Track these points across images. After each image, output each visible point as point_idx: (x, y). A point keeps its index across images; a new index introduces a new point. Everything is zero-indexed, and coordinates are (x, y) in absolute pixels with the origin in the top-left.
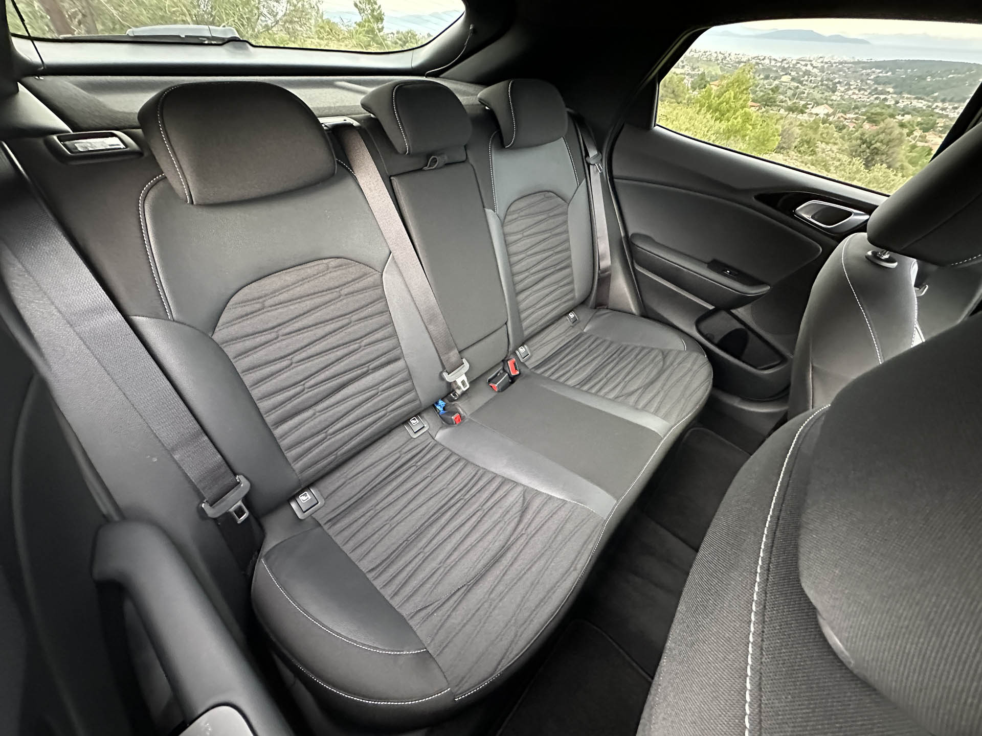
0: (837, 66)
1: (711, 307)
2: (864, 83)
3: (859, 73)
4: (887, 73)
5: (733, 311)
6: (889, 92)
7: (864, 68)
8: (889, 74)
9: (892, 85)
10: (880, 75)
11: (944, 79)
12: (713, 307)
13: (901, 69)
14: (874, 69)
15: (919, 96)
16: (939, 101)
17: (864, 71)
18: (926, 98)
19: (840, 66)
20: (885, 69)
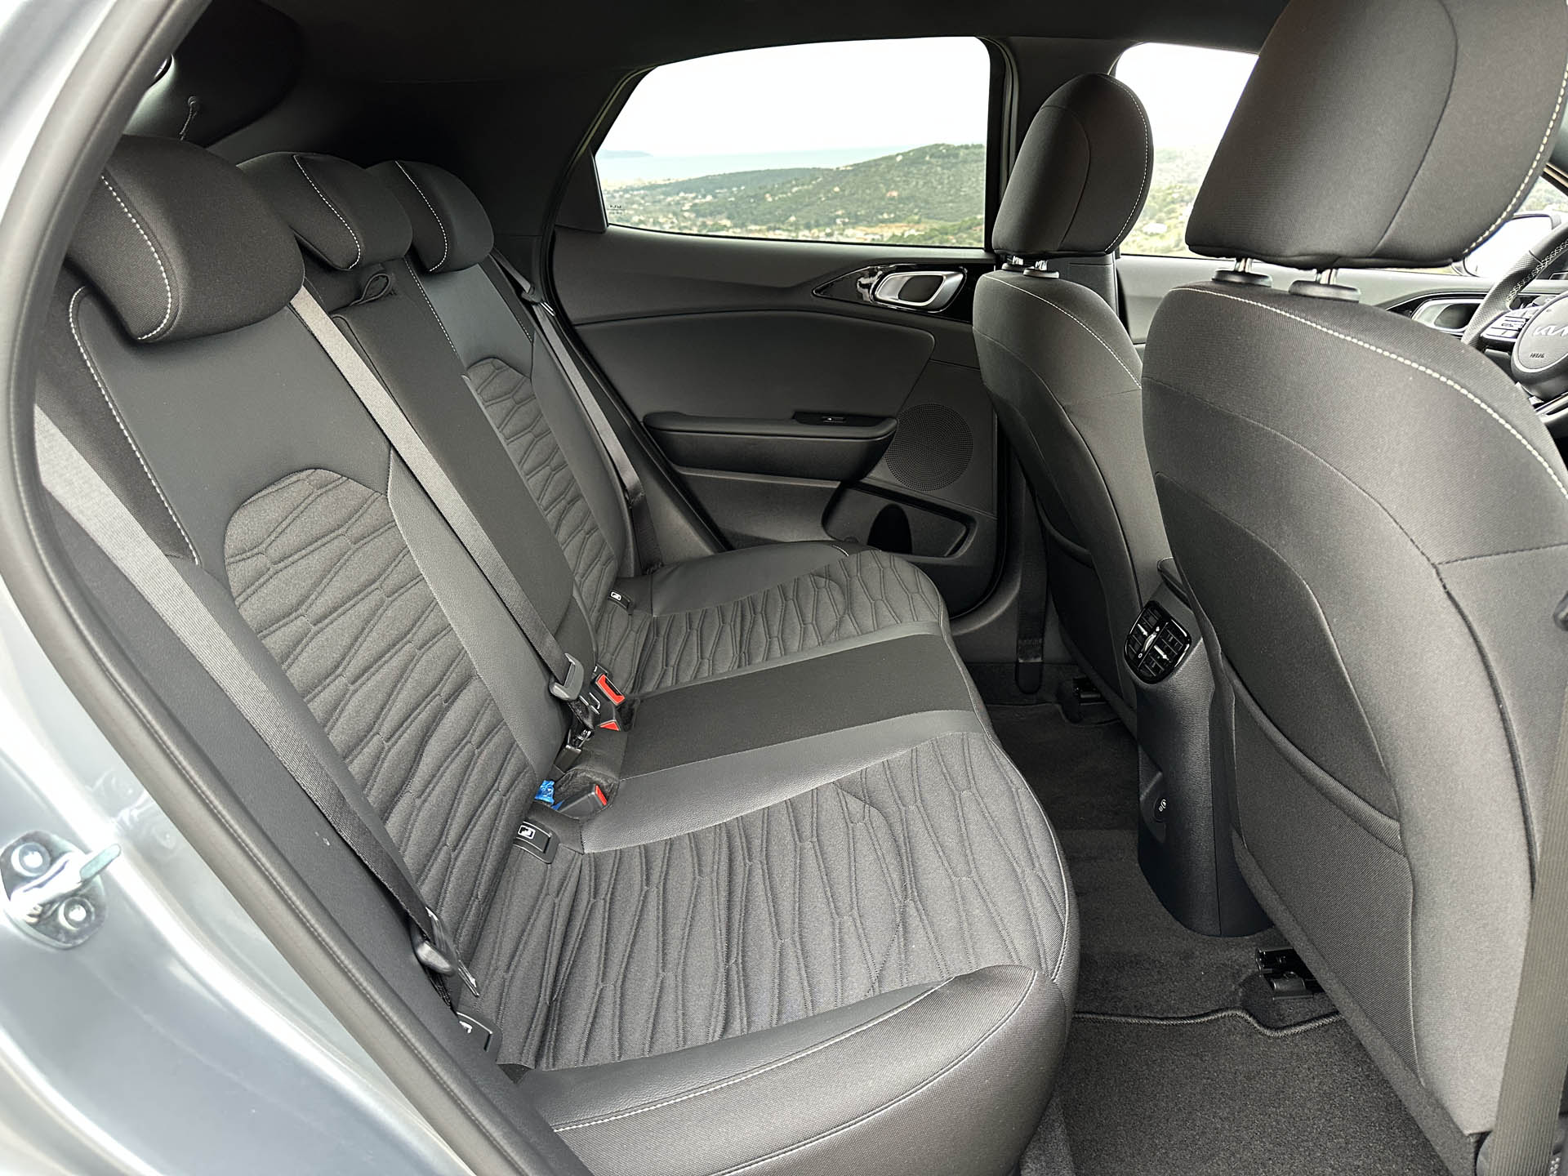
0: (621, 197)
1: (835, 485)
2: (681, 219)
3: (663, 203)
4: (704, 196)
5: (865, 481)
6: (725, 226)
7: (667, 194)
8: (709, 198)
9: (725, 214)
10: (697, 201)
11: (789, 194)
12: (839, 483)
13: (721, 188)
14: (682, 194)
15: (772, 225)
16: (802, 227)
17: (669, 199)
18: (784, 227)
19: (627, 196)
20: (698, 192)
